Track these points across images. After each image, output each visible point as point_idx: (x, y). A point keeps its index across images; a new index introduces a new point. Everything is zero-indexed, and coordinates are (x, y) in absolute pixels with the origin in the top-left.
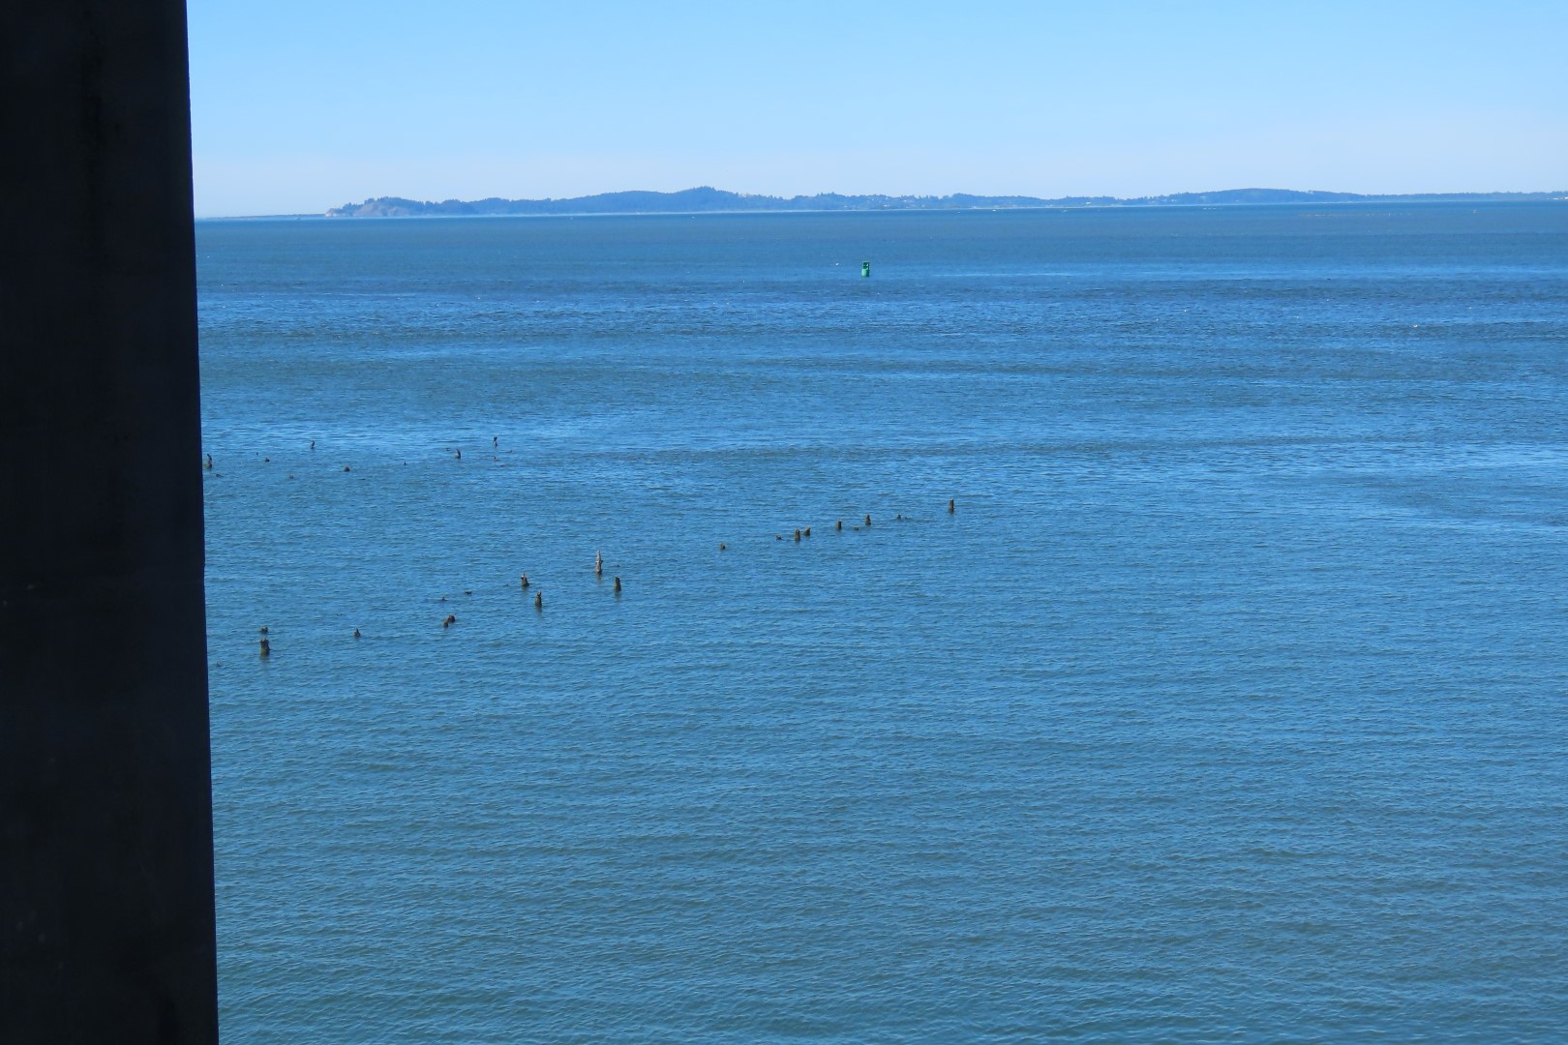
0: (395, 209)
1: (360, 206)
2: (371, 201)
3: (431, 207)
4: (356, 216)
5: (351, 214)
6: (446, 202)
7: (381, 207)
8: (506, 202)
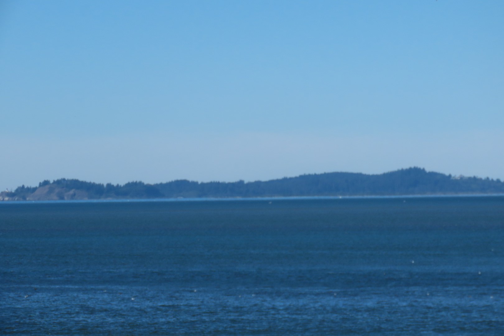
0: (72, 192)
1: (35, 189)
2: (46, 183)
3: (111, 189)
4: (30, 200)
5: (24, 198)
6: (129, 185)
7: (57, 190)
8: (194, 184)
